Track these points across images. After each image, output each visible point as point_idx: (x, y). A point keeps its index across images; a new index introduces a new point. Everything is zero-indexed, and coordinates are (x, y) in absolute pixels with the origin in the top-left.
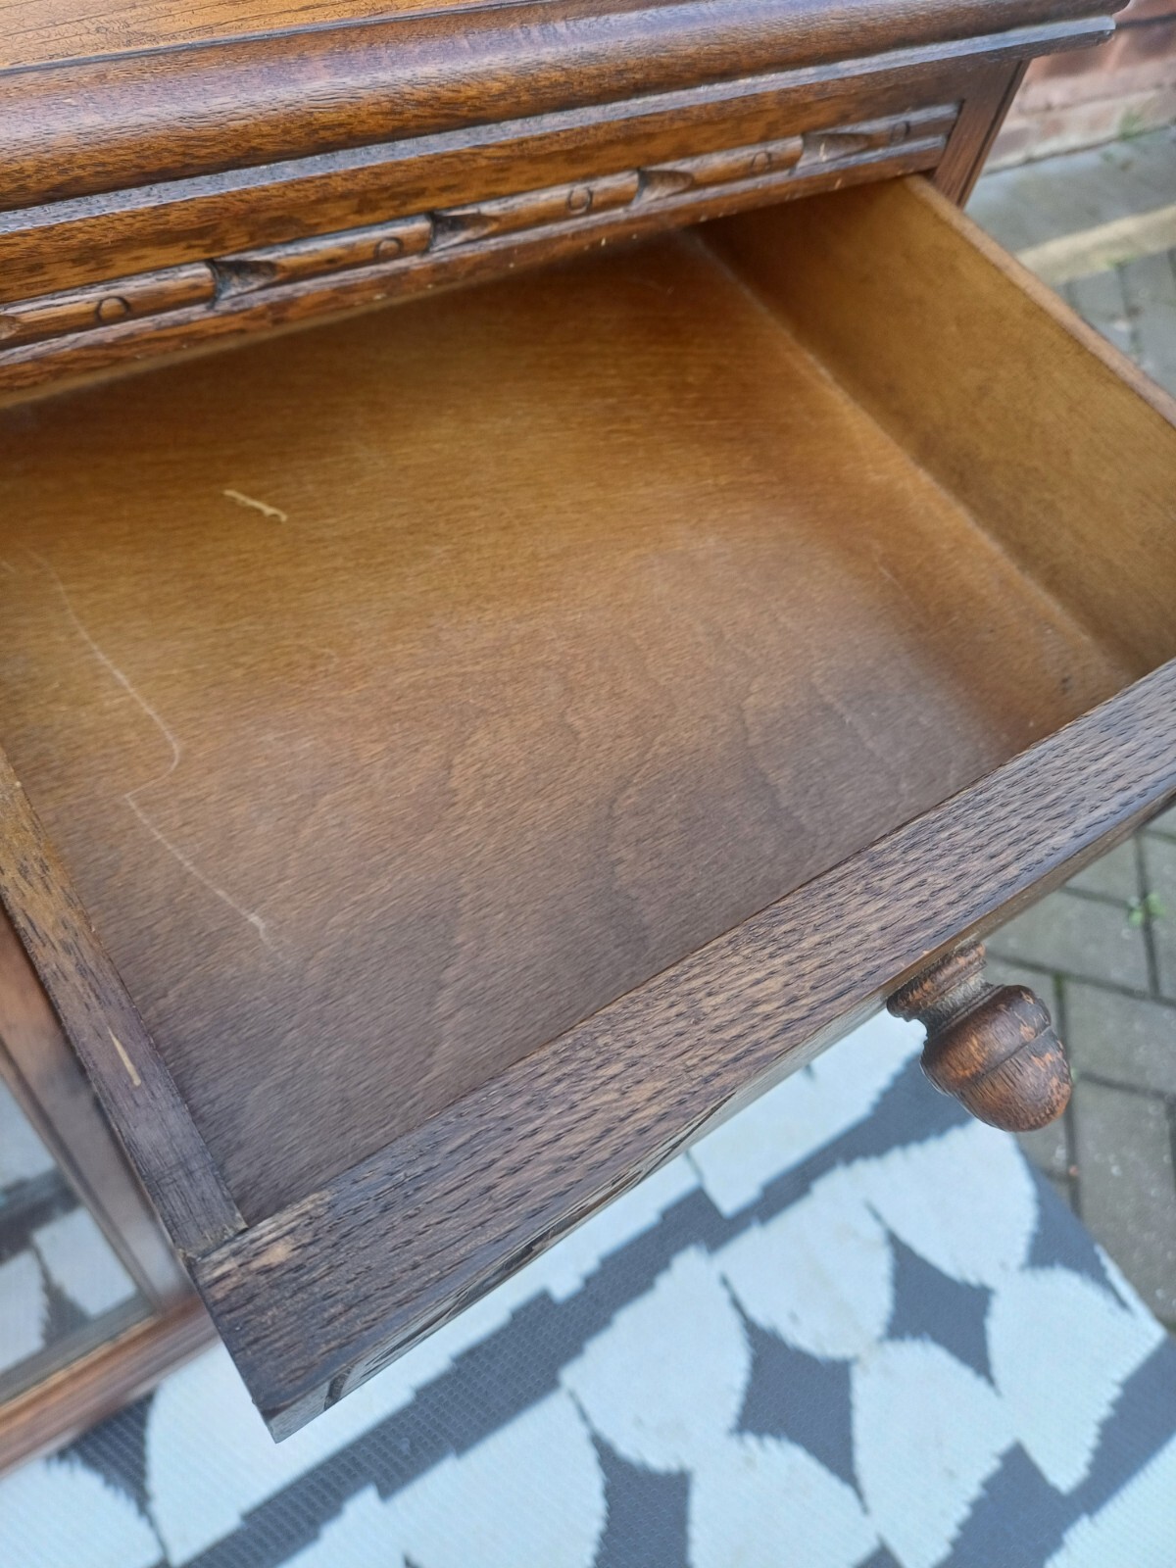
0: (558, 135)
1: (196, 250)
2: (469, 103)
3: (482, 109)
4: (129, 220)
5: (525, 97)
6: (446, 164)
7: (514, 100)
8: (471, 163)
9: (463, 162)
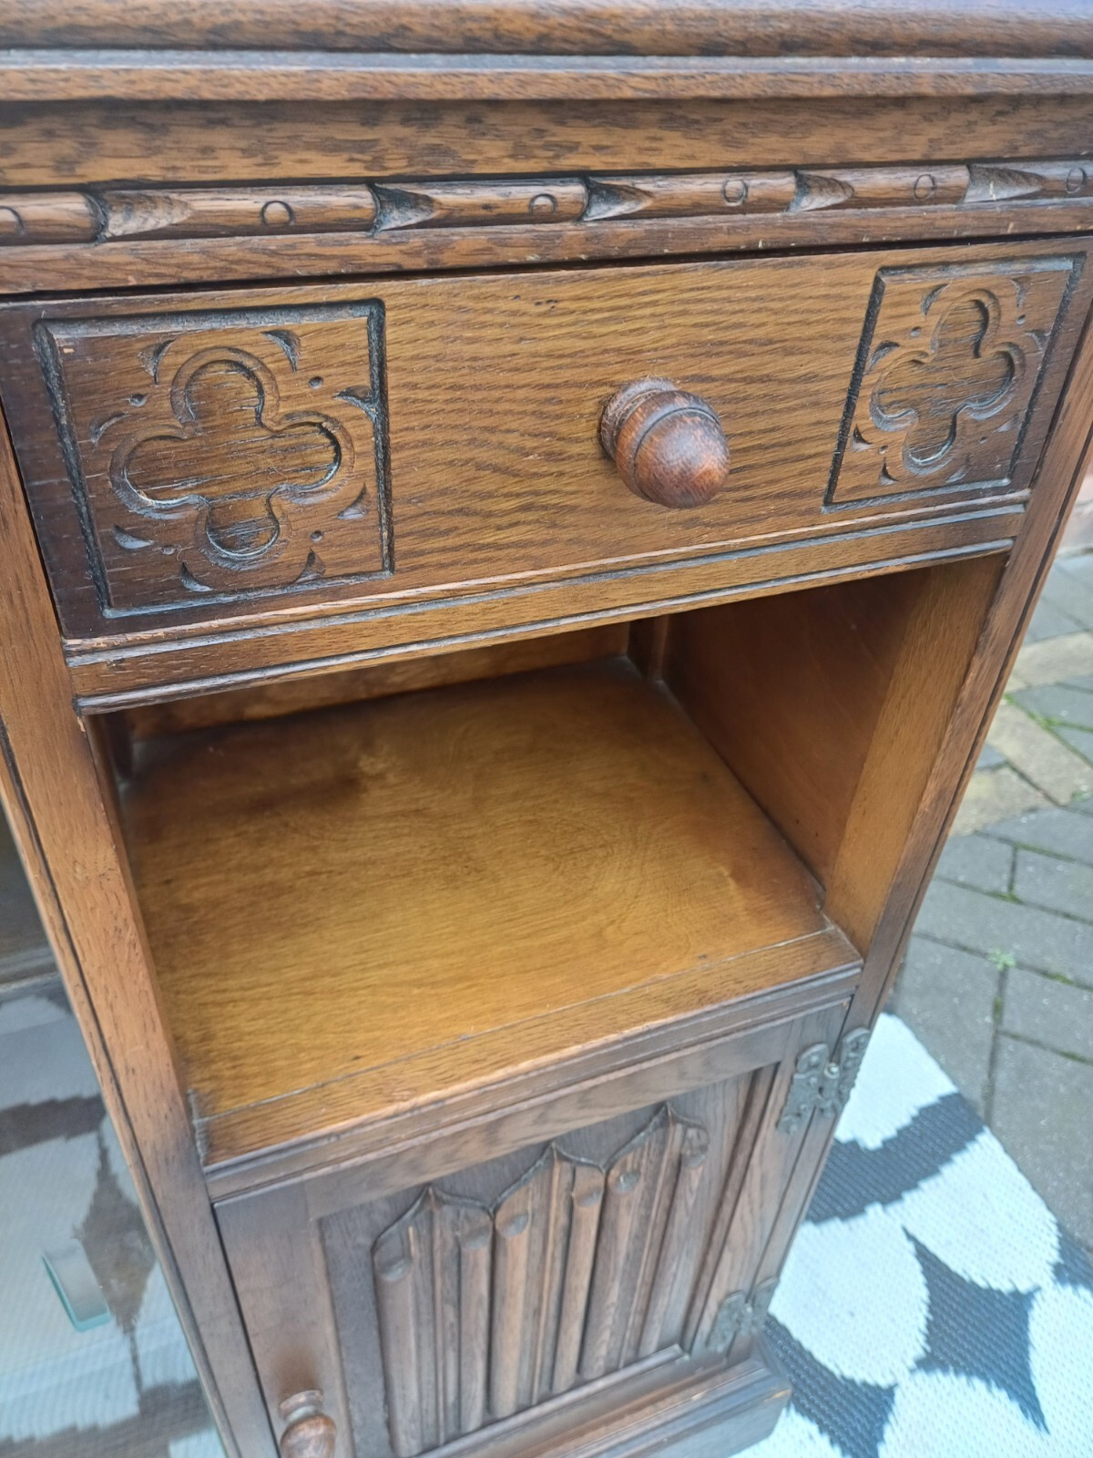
0: (704, 77)
1: (358, 164)
2: (613, 21)
3: (627, 31)
4: (283, 79)
5: (670, 27)
6: (592, 85)
7: (660, 27)
8: (617, 90)
9: (608, 86)
